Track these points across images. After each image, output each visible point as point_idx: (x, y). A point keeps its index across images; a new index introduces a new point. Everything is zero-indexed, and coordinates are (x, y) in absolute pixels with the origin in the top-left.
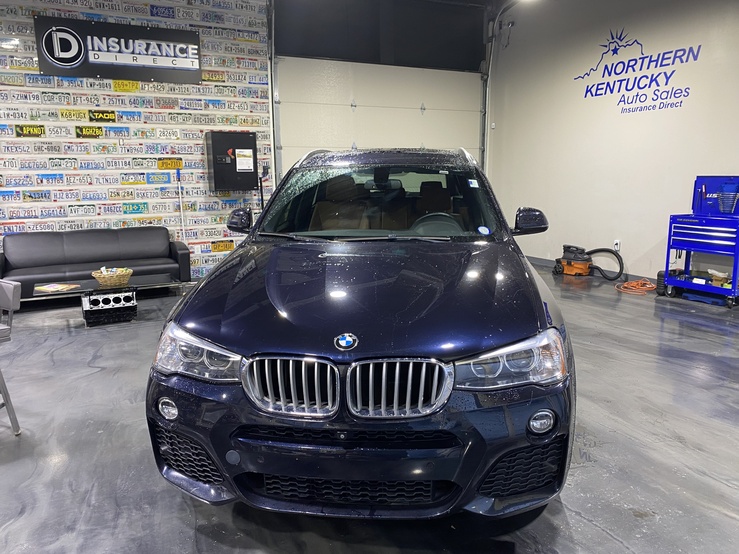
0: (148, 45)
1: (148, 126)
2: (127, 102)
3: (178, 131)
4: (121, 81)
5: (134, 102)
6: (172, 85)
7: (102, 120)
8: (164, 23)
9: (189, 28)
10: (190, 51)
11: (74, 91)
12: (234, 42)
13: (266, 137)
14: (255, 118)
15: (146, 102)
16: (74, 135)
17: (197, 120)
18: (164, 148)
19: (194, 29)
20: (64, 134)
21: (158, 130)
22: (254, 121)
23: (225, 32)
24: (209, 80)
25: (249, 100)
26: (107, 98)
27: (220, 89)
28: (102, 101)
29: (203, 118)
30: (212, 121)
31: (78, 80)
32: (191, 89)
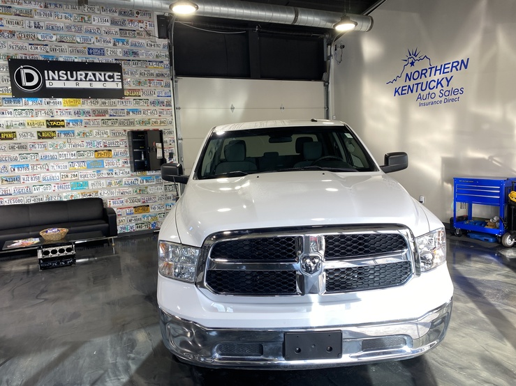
0: (87, 75)
1: (87, 130)
2: (72, 113)
3: (108, 131)
4: (68, 99)
5: (77, 113)
6: (103, 100)
7: (55, 126)
8: (97, 59)
9: (114, 62)
10: (116, 77)
11: (36, 108)
12: (146, 69)
13: (170, 133)
14: (162, 120)
15: (86, 113)
16: (36, 137)
17: (122, 123)
18: (99, 143)
19: (118, 62)
20: (29, 137)
21: (94, 132)
22: (161, 122)
23: (139, 62)
24: (129, 96)
25: (158, 108)
26: (59, 111)
27: (137, 101)
28: (56, 113)
29: (126, 122)
30: (132, 123)
31: (39, 99)
32: (116, 102)
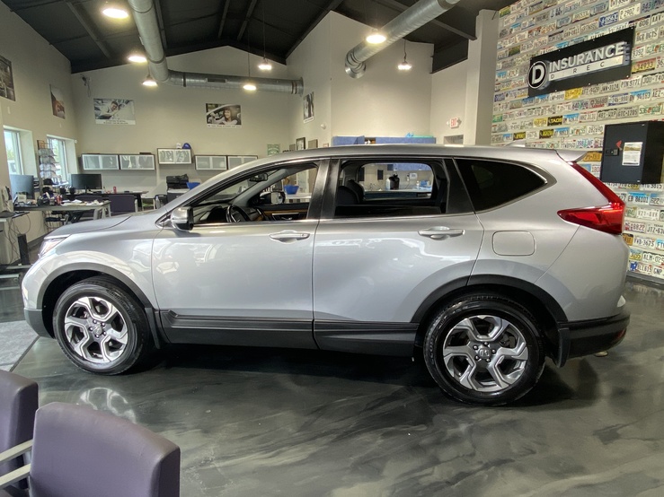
0: (586, 56)
1: (581, 126)
2: (572, 107)
4: (569, 91)
5: (575, 106)
6: (605, 85)
7: (554, 124)
8: (608, 30)
9: (628, 26)
10: (617, 49)
11: (543, 105)
15: (584, 105)
16: (538, 137)
17: (620, 114)
18: (590, 143)
19: (632, 25)
20: (534, 136)
21: (588, 127)
24: (638, 72)
27: (648, 78)
28: (557, 109)
29: (627, 111)
30: (635, 113)
31: (547, 96)
32: (620, 86)
